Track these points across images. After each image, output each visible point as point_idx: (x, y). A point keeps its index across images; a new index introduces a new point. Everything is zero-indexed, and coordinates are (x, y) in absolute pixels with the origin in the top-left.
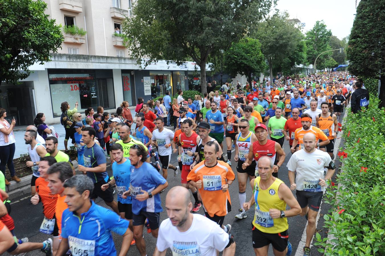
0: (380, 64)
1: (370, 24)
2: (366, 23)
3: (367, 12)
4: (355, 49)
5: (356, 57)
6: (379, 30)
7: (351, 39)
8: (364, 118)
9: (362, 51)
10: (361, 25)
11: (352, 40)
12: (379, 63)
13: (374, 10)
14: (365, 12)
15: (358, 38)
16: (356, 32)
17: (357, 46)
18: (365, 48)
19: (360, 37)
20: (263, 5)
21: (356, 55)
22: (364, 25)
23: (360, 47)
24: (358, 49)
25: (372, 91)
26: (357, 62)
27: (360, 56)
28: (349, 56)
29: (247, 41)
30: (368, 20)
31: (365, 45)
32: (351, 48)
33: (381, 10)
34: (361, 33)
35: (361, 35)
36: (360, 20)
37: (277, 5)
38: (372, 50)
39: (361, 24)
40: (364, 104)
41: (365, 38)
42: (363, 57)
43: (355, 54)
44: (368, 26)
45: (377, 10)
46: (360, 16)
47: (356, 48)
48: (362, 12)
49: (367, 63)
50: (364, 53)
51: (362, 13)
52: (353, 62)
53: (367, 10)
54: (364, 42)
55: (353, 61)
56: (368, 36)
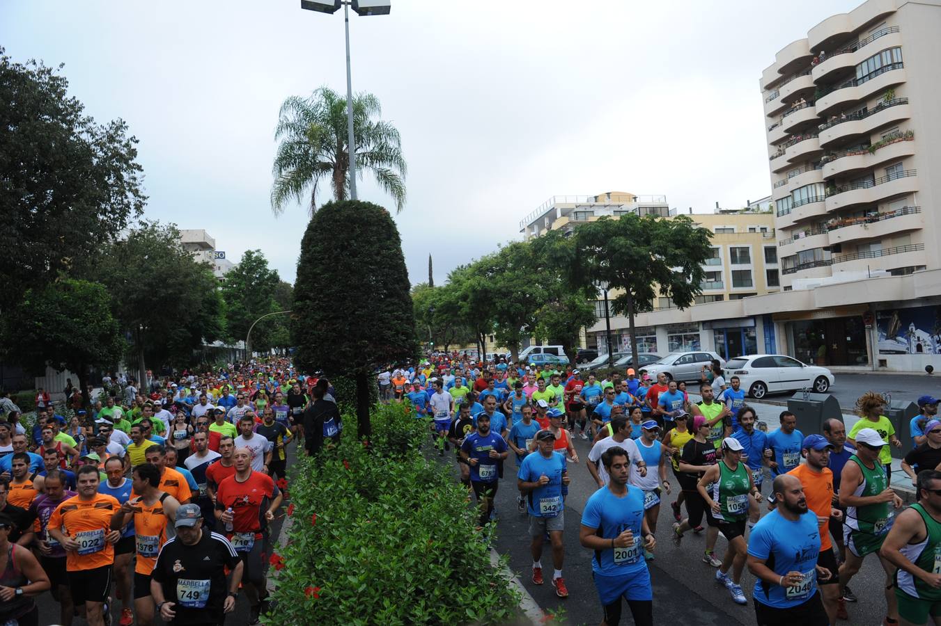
0: (350, 351)
1: (326, 275)
2: (318, 272)
3: (319, 252)
4: (303, 321)
5: (305, 338)
6: (343, 287)
7: (295, 302)
8: (328, 463)
9: (316, 326)
10: (310, 275)
11: (297, 304)
12: (348, 349)
13: (330, 249)
14: (315, 252)
15: (308, 301)
16: (302, 288)
17: (307, 316)
18: (321, 321)
19: (310, 299)
20: (109, 209)
21: (307, 333)
22: (315, 275)
23: (312, 319)
24: (308, 320)
25: (352, 400)
26: (309, 348)
27: (314, 334)
28: (294, 334)
29: (67, 288)
30: (321, 267)
31: (321, 314)
32: (297, 319)
33: (342, 250)
34: (311, 291)
35: (312, 294)
36: (308, 265)
37: (142, 213)
38: (333, 325)
39: (311, 273)
40: (331, 432)
41: (319, 300)
42: (319, 338)
43: (304, 331)
44: (323, 278)
45: (336, 250)
46: (308, 258)
47: (305, 318)
48: (310, 250)
49: (327, 349)
50: (321, 330)
51: (311, 253)
52: (301, 346)
53: (318, 249)
54: (318, 309)
55: (302, 344)
56: (324, 297)
